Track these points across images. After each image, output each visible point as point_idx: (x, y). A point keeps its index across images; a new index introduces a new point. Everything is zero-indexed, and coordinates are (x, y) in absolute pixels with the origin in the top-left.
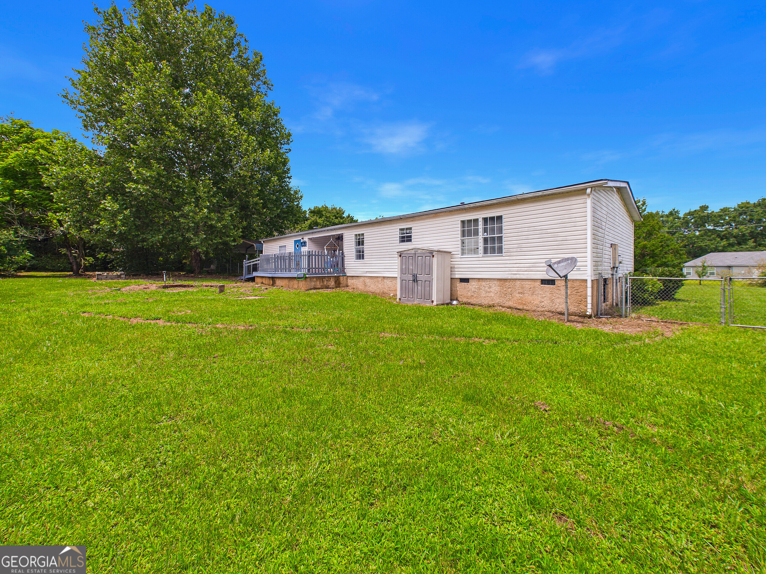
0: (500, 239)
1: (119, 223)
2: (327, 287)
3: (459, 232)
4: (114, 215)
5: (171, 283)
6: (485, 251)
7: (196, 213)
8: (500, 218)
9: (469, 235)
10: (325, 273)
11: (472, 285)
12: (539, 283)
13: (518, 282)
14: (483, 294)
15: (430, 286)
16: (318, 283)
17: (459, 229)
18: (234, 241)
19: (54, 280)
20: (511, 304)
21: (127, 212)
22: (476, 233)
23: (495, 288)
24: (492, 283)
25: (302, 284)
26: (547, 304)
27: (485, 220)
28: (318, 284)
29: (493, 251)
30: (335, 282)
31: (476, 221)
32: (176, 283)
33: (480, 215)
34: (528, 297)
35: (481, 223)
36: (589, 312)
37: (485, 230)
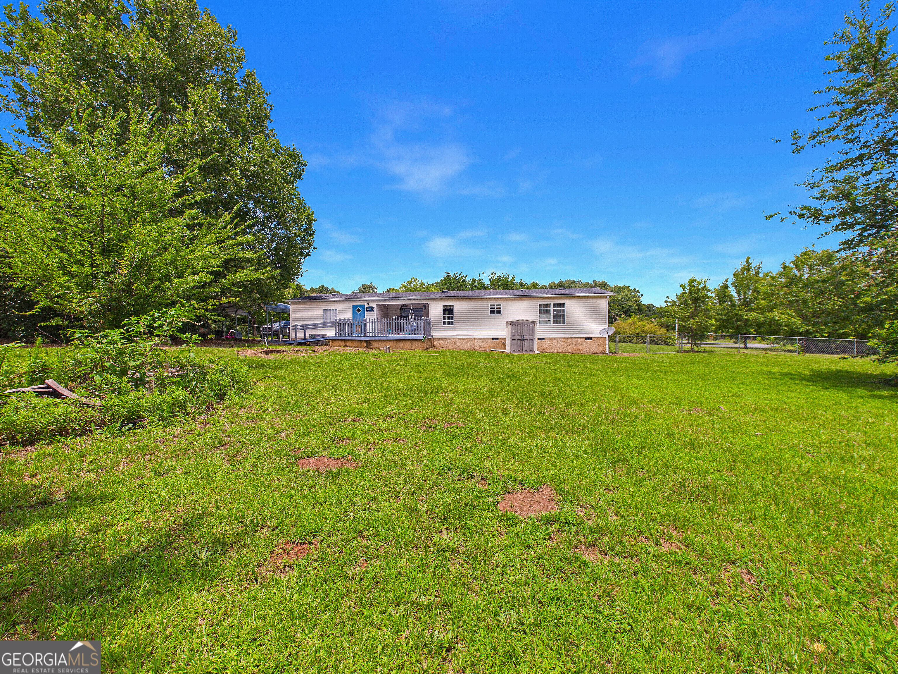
0: (563, 316)
3: (538, 310)
6: (555, 322)
8: (563, 305)
9: (545, 312)
11: (547, 342)
12: (583, 339)
13: (574, 339)
14: (554, 346)
15: (533, 343)
17: (538, 308)
20: (570, 350)
22: (549, 312)
23: (561, 343)
24: (559, 340)
26: (588, 349)
27: (555, 305)
29: (559, 322)
31: (549, 305)
33: (552, 302)
34: (578, 347)
35: (552, 306)
36: (607, 352)
37: (555, 311)
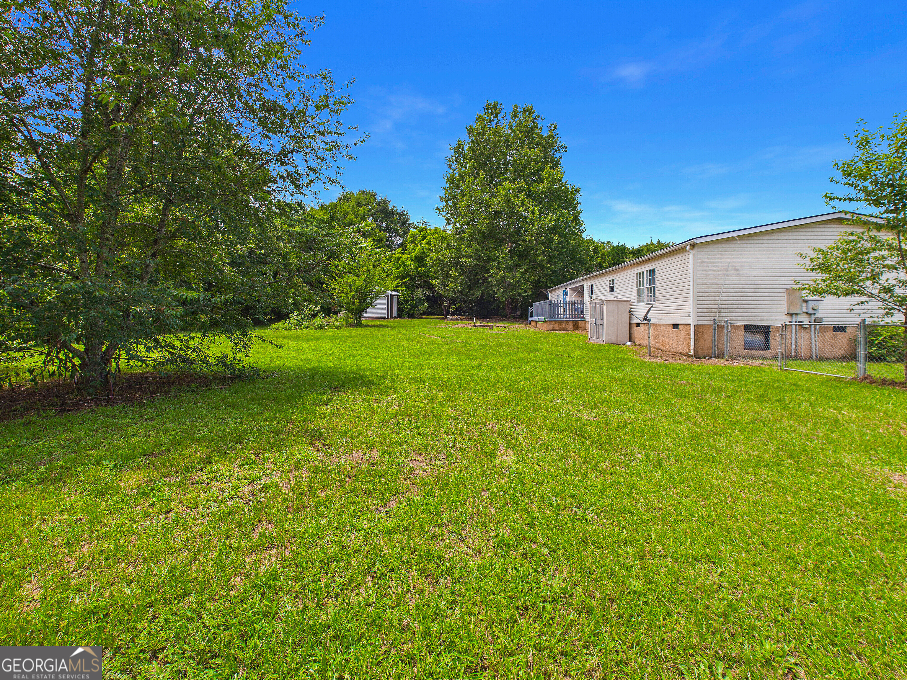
0: (654, 289)
1: (458, 285)
2: (566, 329)
3: (635, 283)
4: (456, 279)
5: (478, 323)
6: (648, 299)
7: (497, 274)
8: (654, 271)
9: (640, 285)
10: (563, 318)
11: (641, 329)
12: (671, 327)
13: (662, 327)
14: (646, 337)
15: (602, 329)
16: (557, 325)
17: (635, 280)
18: (525, 292)
19: (438, 321)
20: (658, 345)
21: (462, 277)
22: (643, 283)
23: (651, 331)
25: (544, 326)
26: (674, 346)
27: (647, 272)
28: (557, 327)
29: (651, 299)
30: (574, 326)
31: (643, 273)
32: (482, 324)
33: (645, 269)
34: (666, 340)
35: (645, 275)
36: (692, 353)
37: (647, 281)
